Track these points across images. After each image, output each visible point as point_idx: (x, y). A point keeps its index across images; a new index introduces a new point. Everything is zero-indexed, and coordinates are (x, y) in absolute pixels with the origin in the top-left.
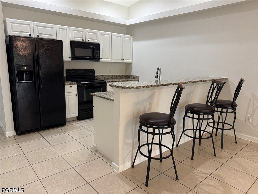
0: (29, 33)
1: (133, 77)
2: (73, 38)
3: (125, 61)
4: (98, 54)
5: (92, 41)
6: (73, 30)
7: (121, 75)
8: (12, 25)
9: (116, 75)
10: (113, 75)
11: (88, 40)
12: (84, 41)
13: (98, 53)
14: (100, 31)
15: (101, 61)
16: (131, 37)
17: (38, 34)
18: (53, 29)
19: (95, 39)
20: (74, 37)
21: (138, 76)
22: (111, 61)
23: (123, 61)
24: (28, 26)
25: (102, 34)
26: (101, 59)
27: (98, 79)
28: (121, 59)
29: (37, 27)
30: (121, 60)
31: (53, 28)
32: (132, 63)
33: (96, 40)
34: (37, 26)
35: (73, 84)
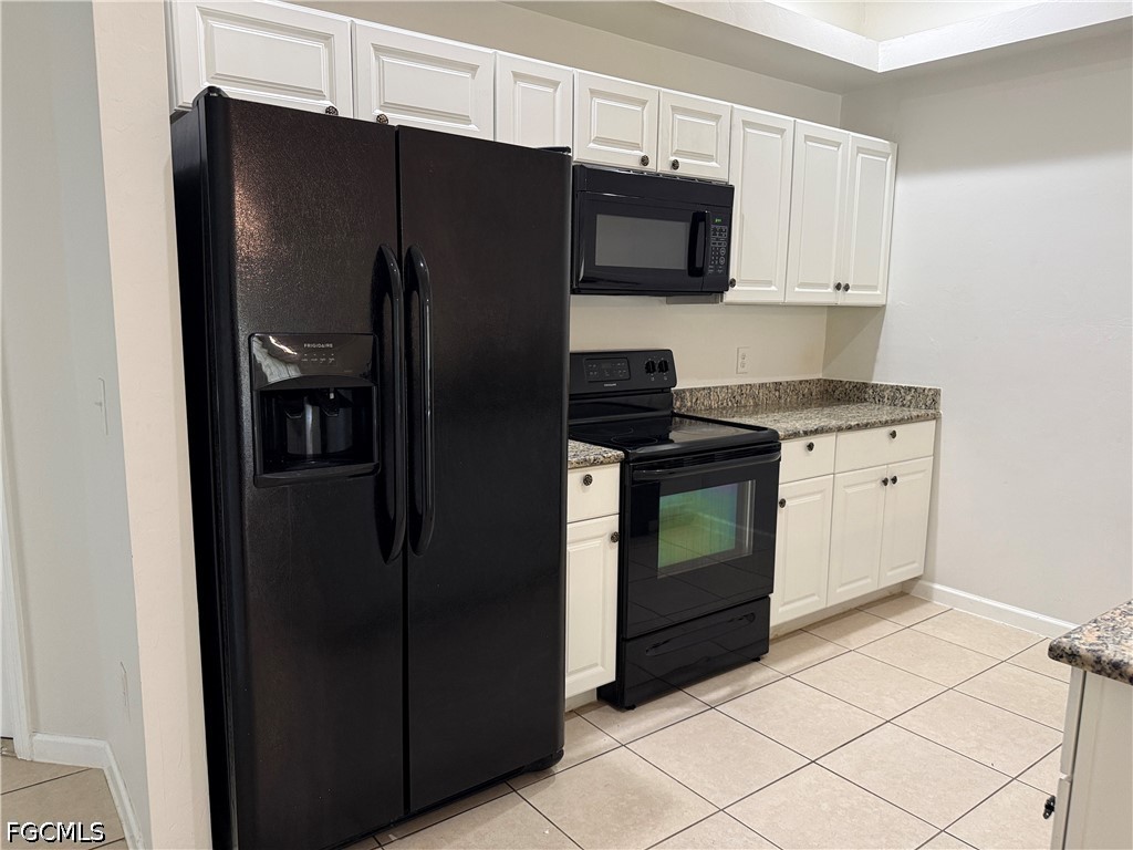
0: (323, 97)
1: (886, 394)
2: (592, 145)
3: (851, 298)
4: (723, 252)
5: (691, 168)
6: (594, 93)
7: (801, 382)
8: (209, 32)
9: (777, 384)
10: (762, 386)
11: (673, 158)
12: (651, 167)
13: (724, 245)
14: (735, 106)
15: (730, 296)
16: (889, 151)
17: (381, 107)
18: (473, 77)
19: (709, 158)
20: (598, 140)
21: (937, 393)
22: (779, 299)
23: (842, 299)
24: (320, 45)
25: (746, 124)
26: (733, 283)
27: (683, 411)
28: (832, 285)
29: (377, 58)
30: (830, 290)
31: (473, 69)
32: (884, 306)
33: (714, 164)
34: (377, 48)
35: (602, 463)
